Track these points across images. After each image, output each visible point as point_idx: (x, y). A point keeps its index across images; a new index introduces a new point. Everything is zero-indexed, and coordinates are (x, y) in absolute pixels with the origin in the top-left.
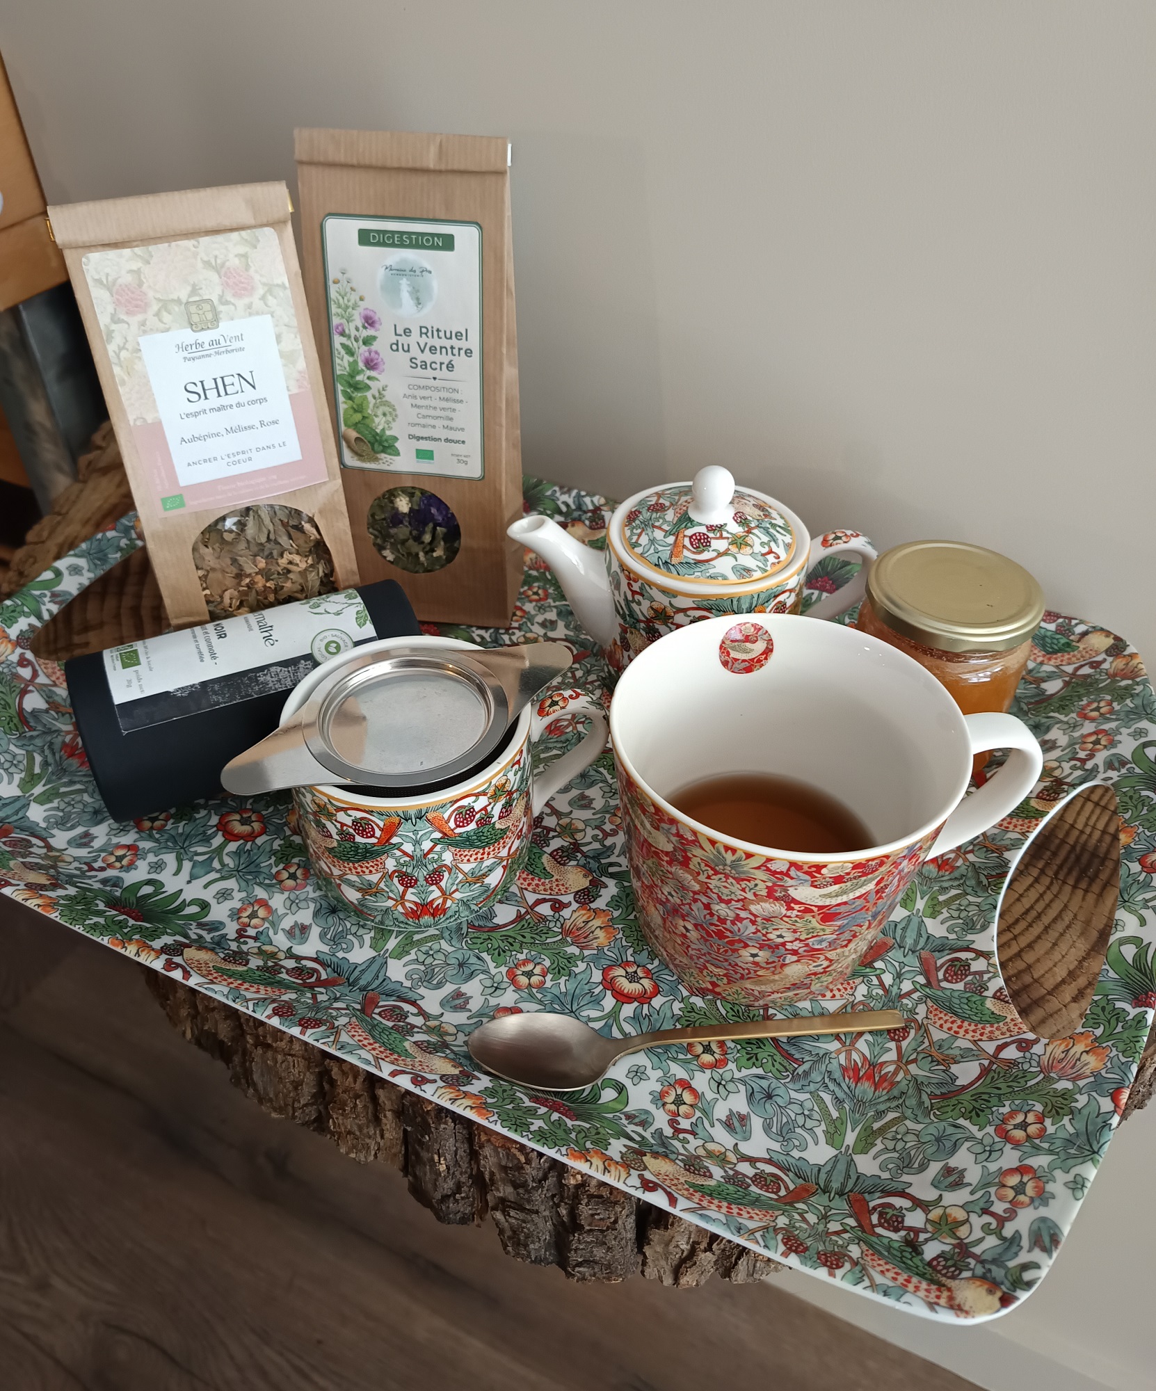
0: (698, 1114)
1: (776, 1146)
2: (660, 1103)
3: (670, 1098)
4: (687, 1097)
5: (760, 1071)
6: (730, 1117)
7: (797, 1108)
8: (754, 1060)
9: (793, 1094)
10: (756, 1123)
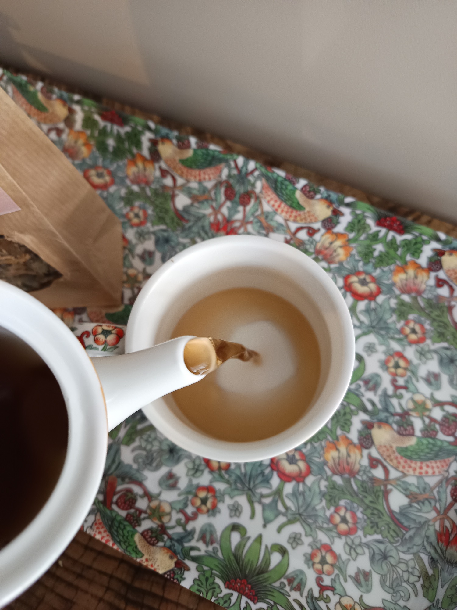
0: (336, 572)
1: (388, 597)
2: (310, 563)
3: (317, 559)
4: (329, 558)
5: (379, 537)
6: (357, 574)
7: (403, 566)
8: (375, 528)
9: (402, 556)
10: (376, 578)
